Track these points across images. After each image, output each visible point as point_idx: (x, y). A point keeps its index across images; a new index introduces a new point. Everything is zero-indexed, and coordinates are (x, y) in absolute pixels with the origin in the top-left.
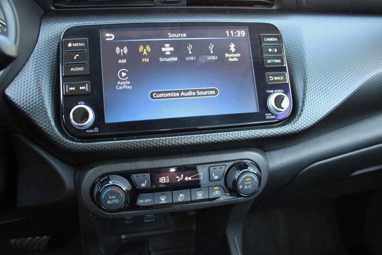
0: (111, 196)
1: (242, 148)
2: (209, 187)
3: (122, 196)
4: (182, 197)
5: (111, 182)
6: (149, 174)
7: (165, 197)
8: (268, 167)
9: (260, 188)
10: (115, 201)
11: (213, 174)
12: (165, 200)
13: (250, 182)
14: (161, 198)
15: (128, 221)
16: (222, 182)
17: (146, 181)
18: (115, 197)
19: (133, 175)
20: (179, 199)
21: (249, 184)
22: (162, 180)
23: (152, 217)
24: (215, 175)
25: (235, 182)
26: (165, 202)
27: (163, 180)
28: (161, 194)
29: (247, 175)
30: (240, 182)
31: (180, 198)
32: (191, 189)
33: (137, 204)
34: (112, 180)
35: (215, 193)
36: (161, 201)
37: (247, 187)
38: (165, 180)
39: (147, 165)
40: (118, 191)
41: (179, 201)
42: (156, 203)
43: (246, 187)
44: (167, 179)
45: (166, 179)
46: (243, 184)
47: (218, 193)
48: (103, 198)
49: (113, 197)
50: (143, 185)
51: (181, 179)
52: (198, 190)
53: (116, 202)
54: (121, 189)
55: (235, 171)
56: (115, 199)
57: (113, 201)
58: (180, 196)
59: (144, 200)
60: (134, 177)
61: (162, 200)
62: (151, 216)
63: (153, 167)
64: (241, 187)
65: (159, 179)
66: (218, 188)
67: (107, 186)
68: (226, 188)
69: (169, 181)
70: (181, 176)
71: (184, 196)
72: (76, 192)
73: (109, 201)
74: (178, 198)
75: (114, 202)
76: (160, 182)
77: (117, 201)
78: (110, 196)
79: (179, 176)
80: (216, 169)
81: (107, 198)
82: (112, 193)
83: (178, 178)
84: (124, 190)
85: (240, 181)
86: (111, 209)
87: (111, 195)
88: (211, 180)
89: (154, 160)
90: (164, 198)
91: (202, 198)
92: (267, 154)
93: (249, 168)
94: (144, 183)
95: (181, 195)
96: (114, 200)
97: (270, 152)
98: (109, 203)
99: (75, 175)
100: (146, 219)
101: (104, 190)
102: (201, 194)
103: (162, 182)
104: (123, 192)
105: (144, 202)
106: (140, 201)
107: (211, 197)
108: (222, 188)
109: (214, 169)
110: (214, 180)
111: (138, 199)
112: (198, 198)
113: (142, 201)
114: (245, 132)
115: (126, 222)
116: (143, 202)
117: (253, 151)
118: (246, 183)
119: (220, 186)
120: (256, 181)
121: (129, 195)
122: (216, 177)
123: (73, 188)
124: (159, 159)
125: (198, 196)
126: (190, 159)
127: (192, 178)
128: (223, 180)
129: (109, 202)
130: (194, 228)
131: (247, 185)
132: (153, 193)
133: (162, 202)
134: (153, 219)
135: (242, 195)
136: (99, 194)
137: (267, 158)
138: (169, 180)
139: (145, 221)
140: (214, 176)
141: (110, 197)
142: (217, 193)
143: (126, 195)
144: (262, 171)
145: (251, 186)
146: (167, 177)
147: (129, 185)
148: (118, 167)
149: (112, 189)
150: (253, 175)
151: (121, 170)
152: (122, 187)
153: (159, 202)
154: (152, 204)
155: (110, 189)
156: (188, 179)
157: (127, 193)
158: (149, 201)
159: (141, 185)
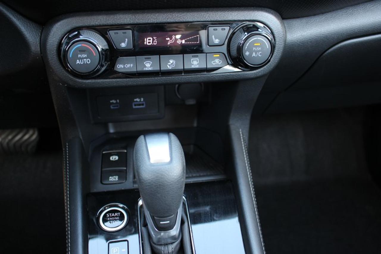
0: (81, 54)
2: (207, 54)
3: (95, 55)
4: (172, 64)
5: (81, 38)
6: (131, 31)
7: (151, 63)
9: (274, 56)
10: (86, 61)
11: (213, 36)
12: (151, 67)
13: (260, 49)
14: (146, 63)
15: (113, 106)
16: (224, 49)
17: (127, 40)
18: (86, 56)
19: (110, 32)
20: (169, 67)
21: (259, 51)
22: (148, 41)
24: (216, 38)
25: (240, 49)
26: (150, 69)
27: (149, 41)
28: (146, 58)
29: (256, 38)
30: (246, 47)
31: (169, 65)
33: (115, 69)
35: (215, 62)
36: (146, 67)
37: (256, 55)
38: (151, 41)
39: (128, 20)
40: (90, 48)
41: (168, 69)
42: (140, 69)
43: (254, 54)
44: (155, 41)
45: (153, 40)
46: (249, 49)
47: (218, 62)
48: (71, 56)
49: (83, 55)
50: (123, 45)
51: (173, 41)
52: (193, 57)
53: (88, 62)
54: (95, 49)
55: (242, 34)
56: (85, 58)
57: (84, 61)
58: (169, 62)
59: (125, 65)
60: (112, 34)
61: (147, 65)
62: (140, 101)
63: (135, 22)
64: (247, 53)
65: (144, 39)
66: (218, 56)
67: (76, 41)
68: (229, 57)
69: (156, 43)
70: (172, 38)
71: (174, 63)
72: (42, 55)
73: (78, 60)
74: (167, 64)
75: (85, 63)
76: (145, 43)
77: (88, 61)
78: (80, 54)
79: (169, 38)
80: (217, 29)
81: (75, 57)
82: (82, 51)
83: (168, 40)
84: (100, 50)
85: (247, 45)
86: (80, 72)
87: (81, 53)
88: (210, 44)
89: (138, 13)
90: (150, 63)
91: (197, 67)
92: (286, 22)
93: (259, 30)
94: (124, 42)
95: (171, 61)
96: (85, 60)
97: (288, 20)
98: (78, 64)
99: (41, 34)
100: (135, 105)
101: (72, 46)
102: (197, 62)
103: (148, 44)
104: (97, 51)
105: (124, 67)
106: (119, 66)
107: (209, 66)
108: (224, 55)
109: (214, 30)
110: (215, 45)
111: (117, 63)
112: (193, 67)
113: (121, 66)
116: (123, 67)
118: (254, 49)
119: (222, 54)
120: (268, 47)
121: (104, 56)
122: (217, 41)
123: (39, 50)
124: (144, 13)
125: (193, 64)
126: (184, 14)
127: (186, 41)
128: (225, 46)
129: (78, 62)
130: (195, 125)
131: (256, 52)
132: (136, 56)
133: (146, 69)
134: (143, 105)
136: (66, 52)
137: (285, 27)
138: (156, 41)
139: (134, 107)
140: (214, 38)
141: (79, 56)
143: (100, 56)
144: (277, 40)
145: (260, 54)
146: (154, 38)
147: (105, 43)
148: (91, 20)
149: (83, 45)
150: (263, 39)
151: (95, 24)
152: (97, 46)
153: (143, 69)
154: (134, 70)
155: (80, 45)
156: (181, 42)
157: (102, 54)
158: (130, 66)
159: (121, 44)
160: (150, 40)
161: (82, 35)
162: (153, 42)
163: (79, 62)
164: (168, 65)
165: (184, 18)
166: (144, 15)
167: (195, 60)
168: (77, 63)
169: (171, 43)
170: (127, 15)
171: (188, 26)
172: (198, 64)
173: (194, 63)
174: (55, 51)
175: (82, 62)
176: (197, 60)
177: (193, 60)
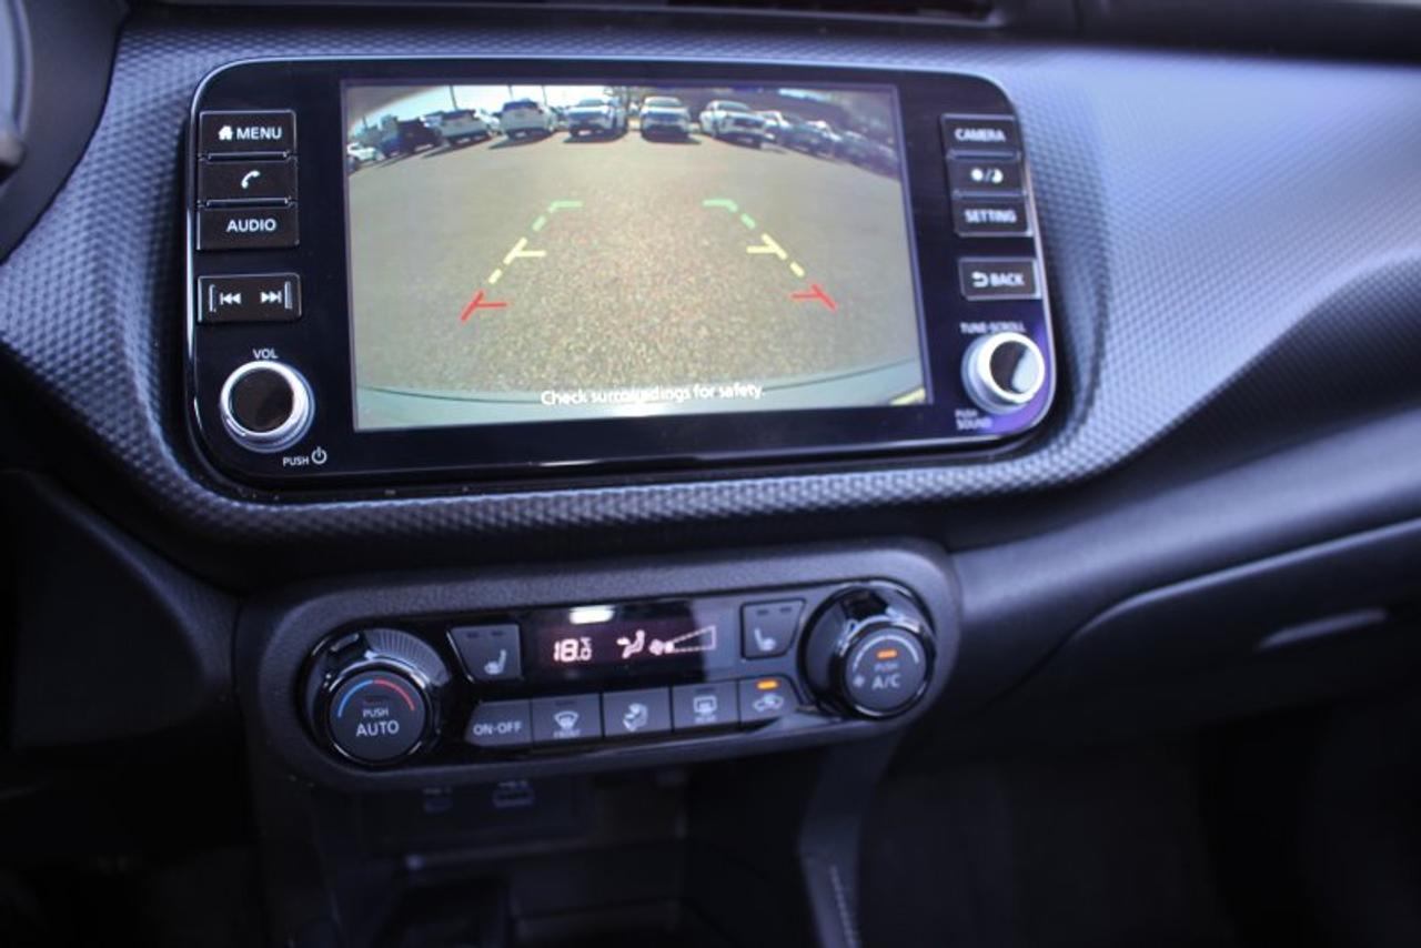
0: (373, 708)
1: (867, 535)
2: (742, 683)
3: (412, 707)
4: (638, 716)
5: (370, 656)
6: (516, 628)
7: (576, 715)
8: (959, 608)
9: (931, 684)
10: (386, 726)
12: (576, 726)
13: (895, 666)
14: (560, 718)
15: (432, 805)
16: (789, 663)
17: (503, 654)
18: (386, 711)
19: (457, 631)
20: (627, 725)
21: (891, 673)
22: (564, 650)
23: (522, 791)
24: (765, 636)
25: (839, 665)
26: (574, 734)
27: (569, 650)
28: (559, 704)
29: (882, 638)
30: (855, 665)
31: (631, 721)
33: (468, 738)
34: (376, 648)
35: (764, 704)
36: (559, 728)
37: (883, 683)
38: (574, 650)
39: (509, 595)
40: (399, 690)
41: (626, 732)
42: (540, 736)
43: (878, 683)
44: (585, 649)
45: (581, 645)
46: (866, 670)
47: (772, 702)
48: (340, 714)
49: (377, 711)
50: (493, 669)
51: (637, 647)
52: (700, 692)
53: (390, 730)
54: (409, 684)
55: (840, 624)
56: (383, 718)
57: (380, 727)
58: (630, 712)
59: (496, 725)
60: (457, 637)
61: (563, 724)
62: (518, 785)
63: (530, 602)
64: (859, 681)
65: (554, 647)
66: (773, 684)
67: (356, 668)
68: (803, 687)
69: (589, 655)
70: (636, 637)
71: (645, 712)
72: (238, 690)
73: (361, 726)
74: (624, 718)
75: (384, 731)
76: (556, 658)
77: (391, 727)
78: (367, 708)
79: (628, 639)
80: (766, 612)
81: (354, 715)
82: (375, 697)
83: (625, 646)
84: (422, 685)
85: (859, 658)
86: (367, 757)
87: (372, 704)
88: (748, 654)
89: (537, 574)
90: (572, 717)
91: (712, 720)
92: (959, 561)
93: (890, 611)
94: (496, 658)
95: (635, 709)
96: (383, 724)
97: (968, 553)
98: (362, 735)
99: (236, 625)
100: (502, 798)
101: (345, 684)
102: (711, 706)
103: (564, 658)
104: (415, 692)
105: (496, 733)
106: (478, 730)
107: (747, 717)
108: (788, 685)
109: (759, 613)
110: (764, 654)
111: (472, 721)
112: (699, 721)
113: (486, 729)
114: (876, 478)
115: (428, 808)
116: (490, 732)
117: (906, 548)
118: (878, 667)
119: (782, 679)
120: (916, 659)
121: (438, 705)
122: (767, 645)
123: (228, 673)
124: (555, 572)
125: (698, 714)
126: (673, 572)
127: (677, 646)
128: (792, 654)
129: (361, 730)
132: (530, 698)
133: (561, 735)
134: (526, 795)
135: (864, 711)
136: (326, 698)
137: (957, 575)
138: (589, 650)
139: (499, 804)
140: (757, 633)
141: (366, 713)
142: (768, 700)
143: (427, 707)
144: (939, 625)
145: (897, 680)
146: (583, 639)
147: (440, 665)
148: (399, 599)
149: (377, 682)
150: (904, 638)
151: (410, 610)
152: (414, 676)
153: (553, 734)
154: (527, 739)
155: (370, 682)
156: (663, 650)
157: (431, 698)
158: (513, 730)
159: (486, 667)
160: (569, 646)
161: (372, 650)
162: (579, 654)
163: (364, 731)
164: (625, 722)
165: (672, 584)
166: (556, 580)
167: (706, 700)
168: (359, 732)
169: (633, 653)
170: (505, 581)
172: (714, 713)
173: (702, 709)
174: (285, 690)
175: (373, 730)
176: (711, 700)
177: (699, 703)
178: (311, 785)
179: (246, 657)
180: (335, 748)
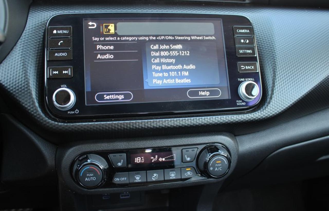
1: (214, 132)
2: (182, 169)
3: (99, 174)
4: (155, 177)
5: (89, 161)
6: (125, 154)
7: (140, 176)
8: (238, 150)
9: (230, 170)
10: (93, 178)
11: (186, 156)
12: (140, 179)
13: (220, 165)
14: (136, 177)
15: (104, 197)
16: (194, 164)
17: (122, 160)
18: (93, 175)
19: (110, 155)
20: (153, 179)
21: (220, 167)
22: (137, 160)
23: (127, 194)
24: (188, 157)
25: (206, 164)
26: (139, 181)
27: (139, 160)
28: (136, 173)
29: (217, 158)
30: (211, 164)
31: (154, 178)
32: (165, 170)
33: (113, 182)
34: (90, 159)
35: (187, 174)
36: (136, 179)
37: (218, 169)
38: (140, 160)
39: (124, 146)
40: (96, 169)
41: (153, 181)
43: (216, 169)
44: (142, 160)
45: (142, 159)
46: (213, 166)
47: (190, 174)
48: (81, 175)
49: (90, 175)
50: (120, 164)
51: (156, 159)
52: (171, 171)
54: (99, 168)
55: (207, 154)
57: (91, 178)
58: (154, 175)
60: (111, 156)
61: (137, 178)
63: (129, 148)
64: (211, 169)
65: (135, 159)
66: (190, 169)
67: (85, 164)
68: (197, 170)
70: (155, 157)
72: (56, 169)
73: (86, 178)
75: (92, 180)
76: (135, 162)
77: (94, 179)
79: (154, 157)
80: (188, 151)
81: (85, 176)
82: (90, 171)
83: (153, 159)
84: (102, 168)
85: (211, 163)
86: (88, 186)
87: (89, 173)
88: (183, 162)
89: (131, 141)
91: (174, 178)
92: (238, 138)
93: (219, 151)
94: (120, 162)
95: (155, 175)
96: (92, 178)
97: (240, 136)
99: (56, 153)
100: (122, 196)
101: (83, 168)
102: (174, 174)
103: (137, 162)
104: (100, 170)
106: (116, 179)
107: (183, 177)
108: (194, 169)
109: (186, 151)
110: (187, 161)
111: (114, 177)
112: (171, 178)
113: (118, 179)
114: (216, 117)
115: (104, 198)
116: (119, 180)
117: (224, 135)
118: (216, 165)
119: (192, 168)
120: (226, 163)
121: (106, 173)
122: (188, 159)
123: (54, 165)
124: (135, 140)
125: (171, 176)
126: (164, 141)
127: (165, 159)
128: (195, 162)
129: (86, 179)
131: (218, 167)
132: (129, 172)
134: (128, 195)
135: (213, 176)
136: (78, 171)
137: (237, 142)
138: (143, 160)
139: (121, 198)
140: (186, 157)
141: (87, 175)
142: (188, 173)
143: (103, 173)
144: (232, 155)
145: (221, 169)
146: (142, 157)
147: (106, 164)
148: (96, 147)
149: (90, 167)
150: (223, 158)
151: (99, 150)
152: (99, 166)
153: (134, 181)
154: (128, 182)
155: (88, 167)
156: (162, 160)
157: (104, 171)
158: (124, 180)
159: (118, 164)
160: (139, 159)
161: (89, 159)
162: (141, 161)
163: (87, 180)
164: (152, 178)
165: (164, 144)
166: (135, 143)
167: (173, 173)
169: (154, 161)
170: (123, 143)
171: (168, 149)
172: (175, 176)
173: (172, 175)
174: (68, 169)
175: (89, 179)
176: (174, 173)
177: (171, 173)
178: (74, 192)
179: (58, 160)
180: (80, 184)
